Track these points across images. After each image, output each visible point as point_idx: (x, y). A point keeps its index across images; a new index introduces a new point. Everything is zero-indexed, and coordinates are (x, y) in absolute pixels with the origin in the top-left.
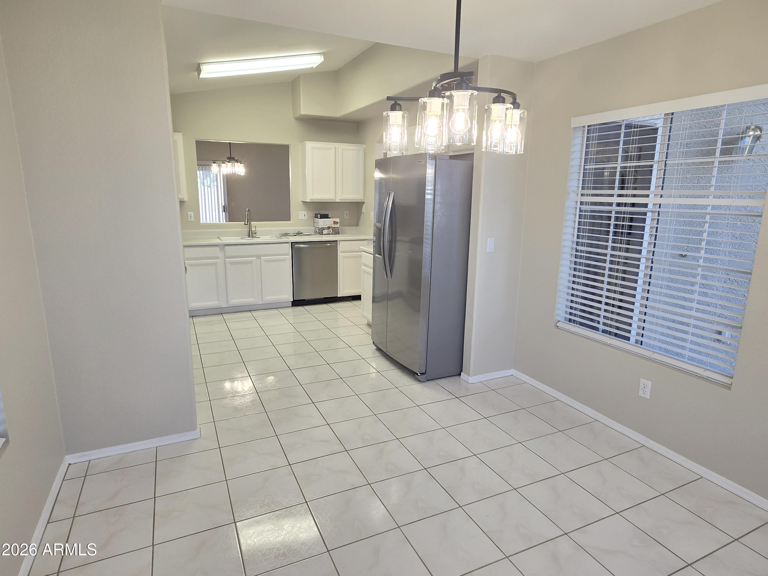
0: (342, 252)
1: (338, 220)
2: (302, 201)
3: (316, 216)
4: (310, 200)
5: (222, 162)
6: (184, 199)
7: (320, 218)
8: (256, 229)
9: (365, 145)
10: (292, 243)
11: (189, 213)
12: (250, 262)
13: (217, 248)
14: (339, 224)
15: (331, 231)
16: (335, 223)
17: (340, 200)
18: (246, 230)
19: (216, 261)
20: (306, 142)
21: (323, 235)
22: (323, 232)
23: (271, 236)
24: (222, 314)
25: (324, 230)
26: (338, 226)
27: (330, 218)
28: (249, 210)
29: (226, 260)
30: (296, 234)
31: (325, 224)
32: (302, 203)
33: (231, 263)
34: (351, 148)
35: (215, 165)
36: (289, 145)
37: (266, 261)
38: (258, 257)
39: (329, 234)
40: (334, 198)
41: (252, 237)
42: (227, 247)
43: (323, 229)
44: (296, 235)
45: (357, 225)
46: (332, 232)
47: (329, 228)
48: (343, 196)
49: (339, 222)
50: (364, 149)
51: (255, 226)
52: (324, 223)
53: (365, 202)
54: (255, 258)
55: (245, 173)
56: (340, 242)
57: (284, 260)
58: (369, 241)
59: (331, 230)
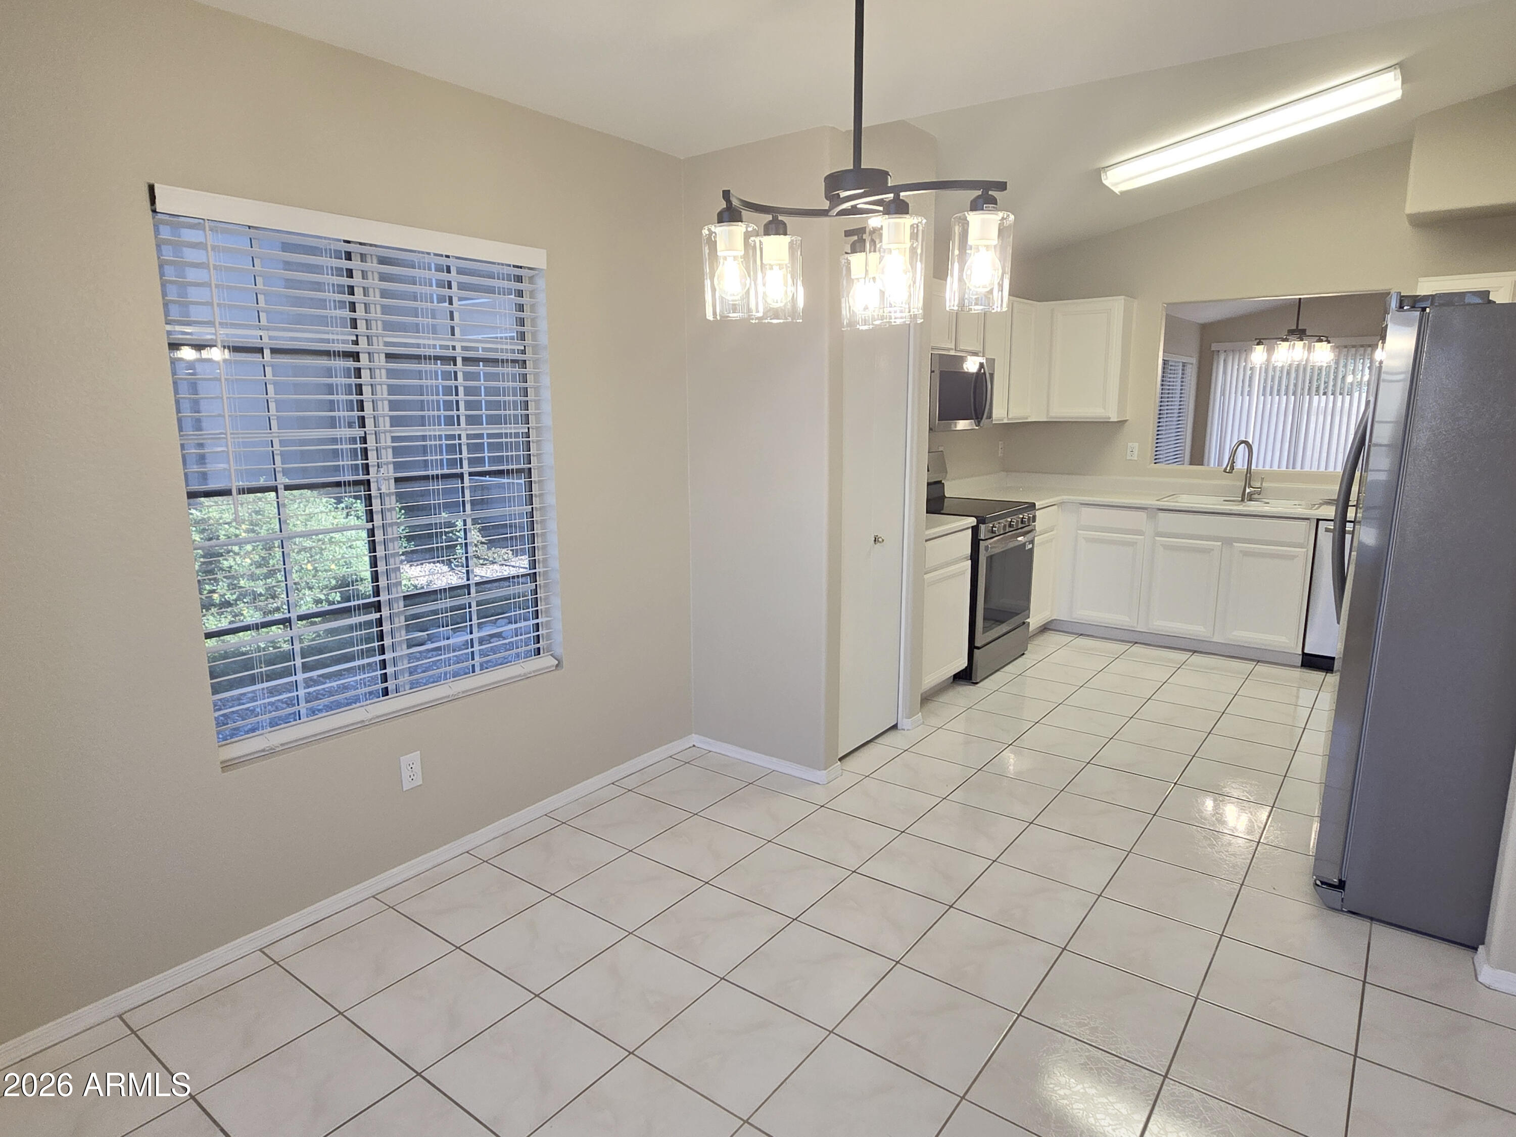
5: (1318, 338)
6: (1110, 418)
8: (1262, 484)
10: (1318, 520)
11: (1130, 444)
12: (1208, 550)
13: (1143, 515)
19: (1137, 539)
23: (1296, 502)
29: (1157, 538)
33: (1166, 547)
35: (1260, 348)
37: (1246, 554)
38: (1229, 542)
41: (1250, 500)
42: (1162, 514)
54: (1221, 543)
57: (1292, 557)
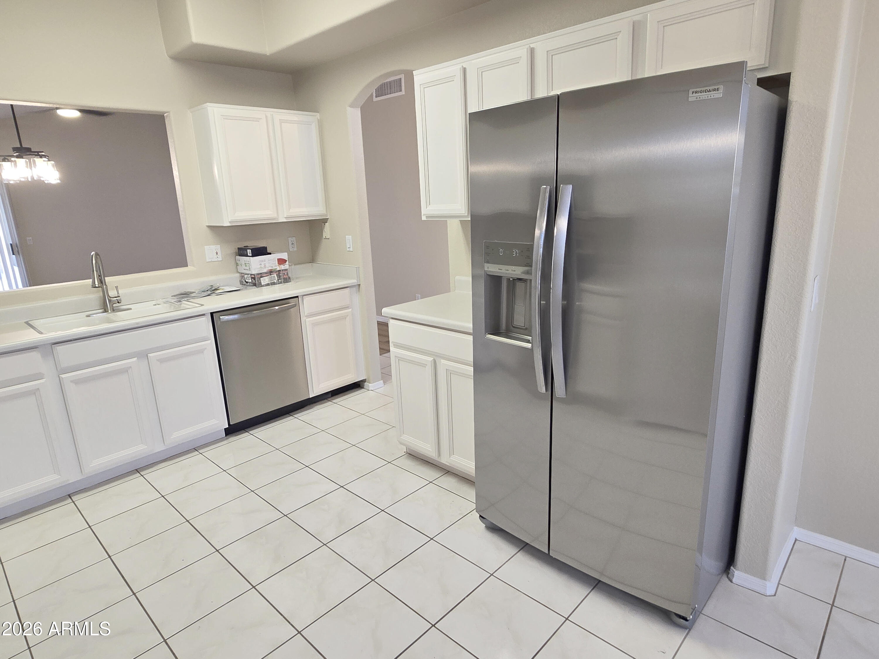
0: (310, 315)
1: (284, 256)
2: (209, 227)
3: (242, 252)
4: (230, 222)
7: (253, 256)
8: (118, 293)
9: (318, 115)
10: (212, 314)
12: (125, 371)
14: (287, 263)
15: (276, 277)
16: (281, 261)
17: (285, 218)
18: (95, 296)
19: (37, 385)
20: (208, 104)
21: (262, 286)
22: (262, 281)
23: (154, 303)
24: (70, 496)
25: (262, 277)
26: (286, 266)
27: (270, 254)
28: (97, 254)
29: (63, 376)
30: (209, 292)
31: (263, 266)
32: (207, 229)
33: (77, 382)
34: (295, 118)
36: (165, 115)
37: (162, 361)
38: (143, 355)
39: (274, 284)
40: (275, 215)
41: (114, 310)
42: (59, 348)
43: (261, 275)
44: (209, 295)
45: (313, 260)
46: (278, 280)
47: (271, 272)
48: (291, 211)
49: (287, 260)
50: (318, 121)
51: (117, 287)
52: (261, 264)
53: (328, 219)
54: (135, 359)
55: (60, 180)
56: (304, 297)
57: (201, 351)
58: (351, 289)
59: (275, 275)
